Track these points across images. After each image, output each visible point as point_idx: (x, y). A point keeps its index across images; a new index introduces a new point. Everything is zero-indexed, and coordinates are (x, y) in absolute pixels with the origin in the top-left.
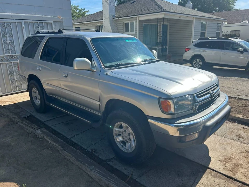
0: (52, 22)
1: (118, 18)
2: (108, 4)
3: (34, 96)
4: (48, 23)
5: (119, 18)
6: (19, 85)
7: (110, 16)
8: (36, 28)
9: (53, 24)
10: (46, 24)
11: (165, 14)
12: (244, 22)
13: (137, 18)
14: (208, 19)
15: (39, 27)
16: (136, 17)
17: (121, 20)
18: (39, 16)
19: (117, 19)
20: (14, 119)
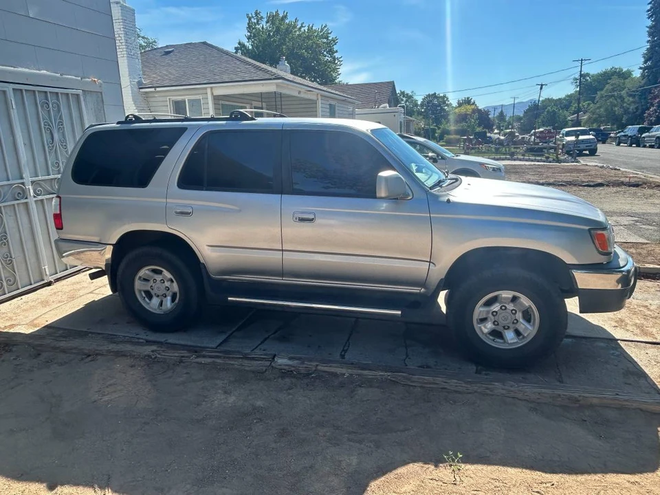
0: (80, 92)
1: (155, 87)
2: (125, 52)
3: (140, 291)
4: (70, 95)
5: (158, 89)
6: (7, 275)
7: (131, 81)
8: (42, 107)
9: (82, 98)
10: (64, 97)
11: (277, 85)
12: (382, 106)
13: (209, 91)
14: (337, 99)
15: (51, 106)
16: (206, 88)
17: (163, 94)
18: (49, 76)
19: (153, 90)
20: (159, 354)
